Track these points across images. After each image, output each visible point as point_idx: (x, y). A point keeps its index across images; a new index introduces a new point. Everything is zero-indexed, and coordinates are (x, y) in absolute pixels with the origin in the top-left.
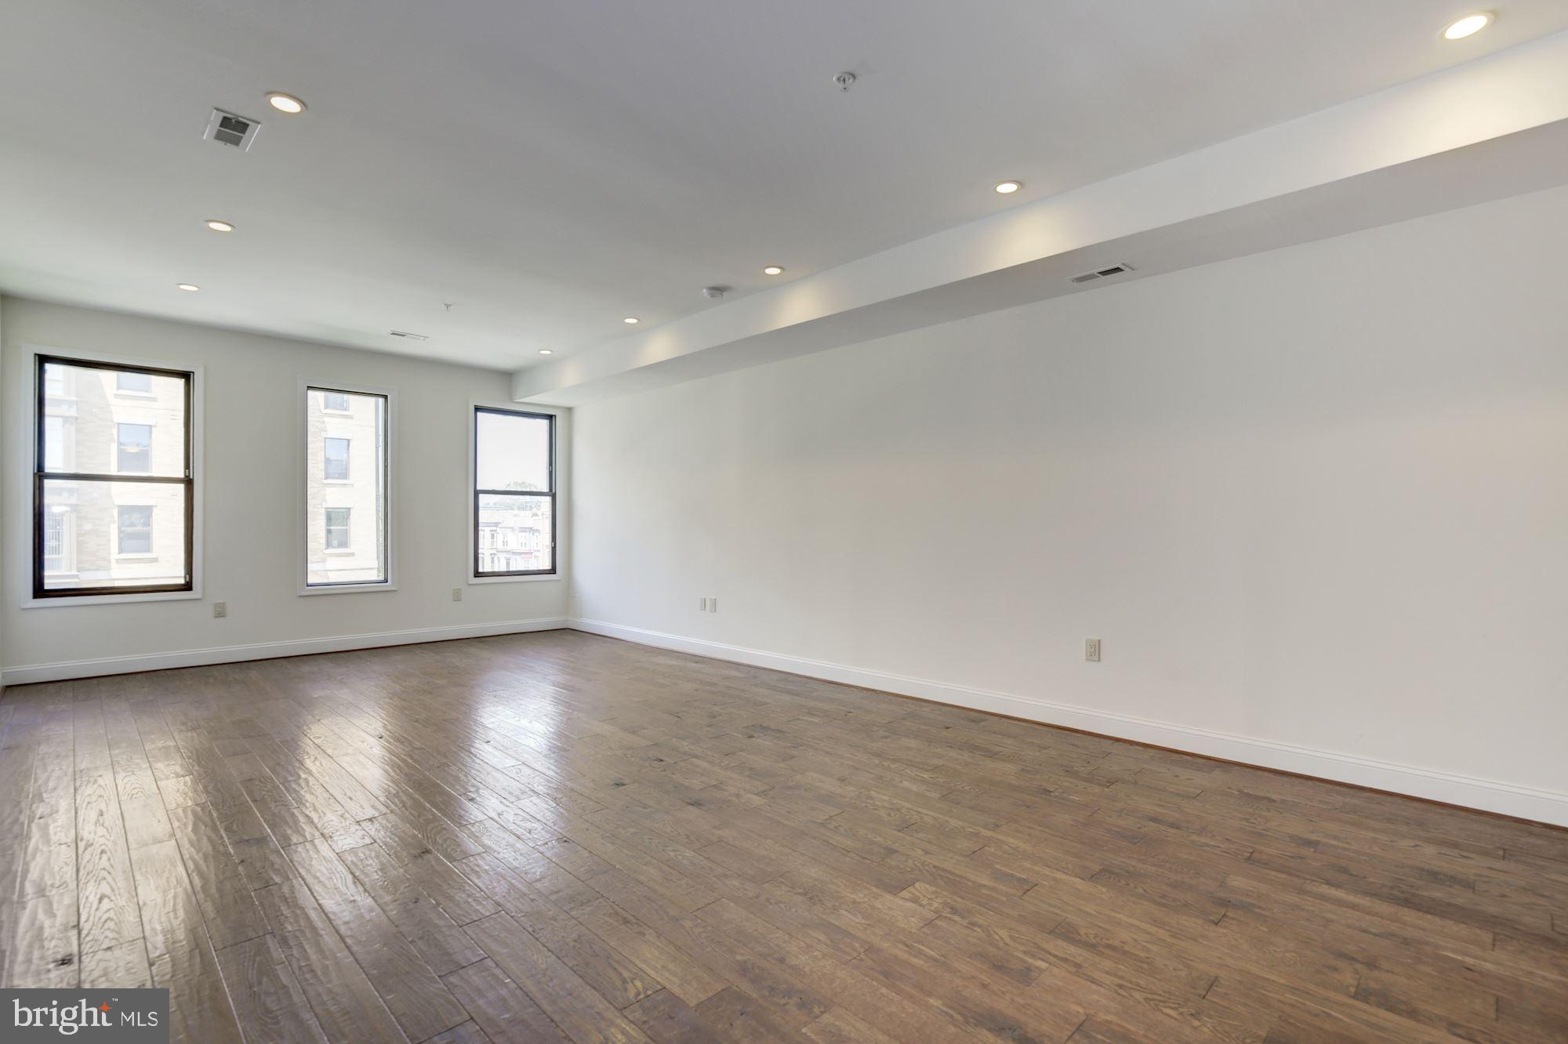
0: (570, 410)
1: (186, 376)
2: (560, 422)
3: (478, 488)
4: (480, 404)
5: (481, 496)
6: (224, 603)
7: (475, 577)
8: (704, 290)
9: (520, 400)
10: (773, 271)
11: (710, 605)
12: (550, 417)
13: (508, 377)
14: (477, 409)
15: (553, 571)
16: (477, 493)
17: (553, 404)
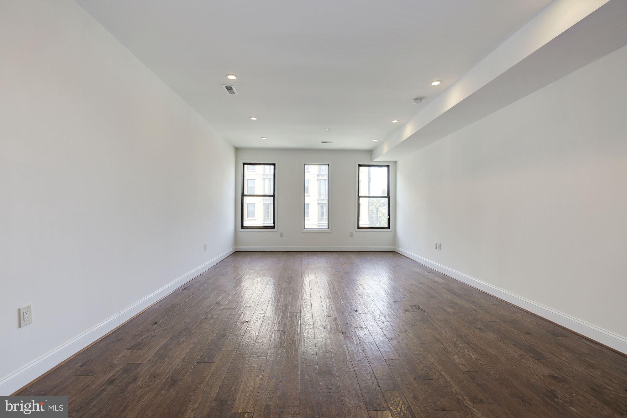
0: (396, 162)
1: (274, 164)
2: (391, 168)
3: (360, 195)
4: (360, 164)
5: (360, 198)
6: (282, 233)
7: (358, 228)
8: (413, 101)
9: (374, 161)
10: (436, 83)
11: (438, 247)
12: (388, 166)
13: (370, 152)
14: (360, 166)
15: (388, 227)
16: (359, 197)
17: (388, 161)
